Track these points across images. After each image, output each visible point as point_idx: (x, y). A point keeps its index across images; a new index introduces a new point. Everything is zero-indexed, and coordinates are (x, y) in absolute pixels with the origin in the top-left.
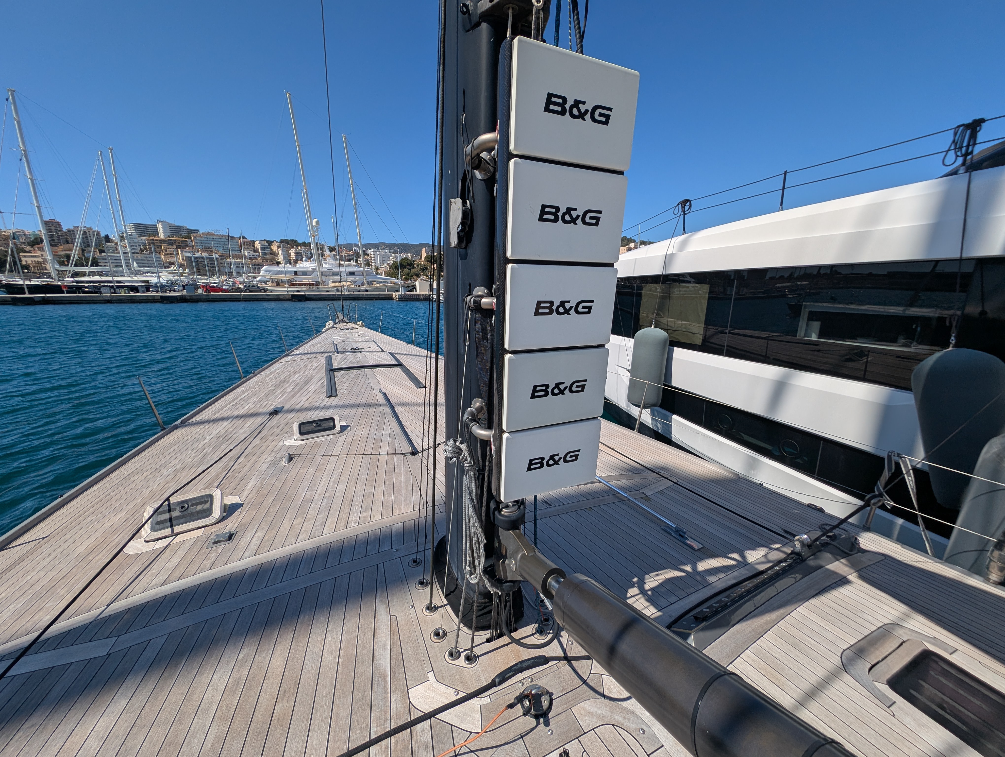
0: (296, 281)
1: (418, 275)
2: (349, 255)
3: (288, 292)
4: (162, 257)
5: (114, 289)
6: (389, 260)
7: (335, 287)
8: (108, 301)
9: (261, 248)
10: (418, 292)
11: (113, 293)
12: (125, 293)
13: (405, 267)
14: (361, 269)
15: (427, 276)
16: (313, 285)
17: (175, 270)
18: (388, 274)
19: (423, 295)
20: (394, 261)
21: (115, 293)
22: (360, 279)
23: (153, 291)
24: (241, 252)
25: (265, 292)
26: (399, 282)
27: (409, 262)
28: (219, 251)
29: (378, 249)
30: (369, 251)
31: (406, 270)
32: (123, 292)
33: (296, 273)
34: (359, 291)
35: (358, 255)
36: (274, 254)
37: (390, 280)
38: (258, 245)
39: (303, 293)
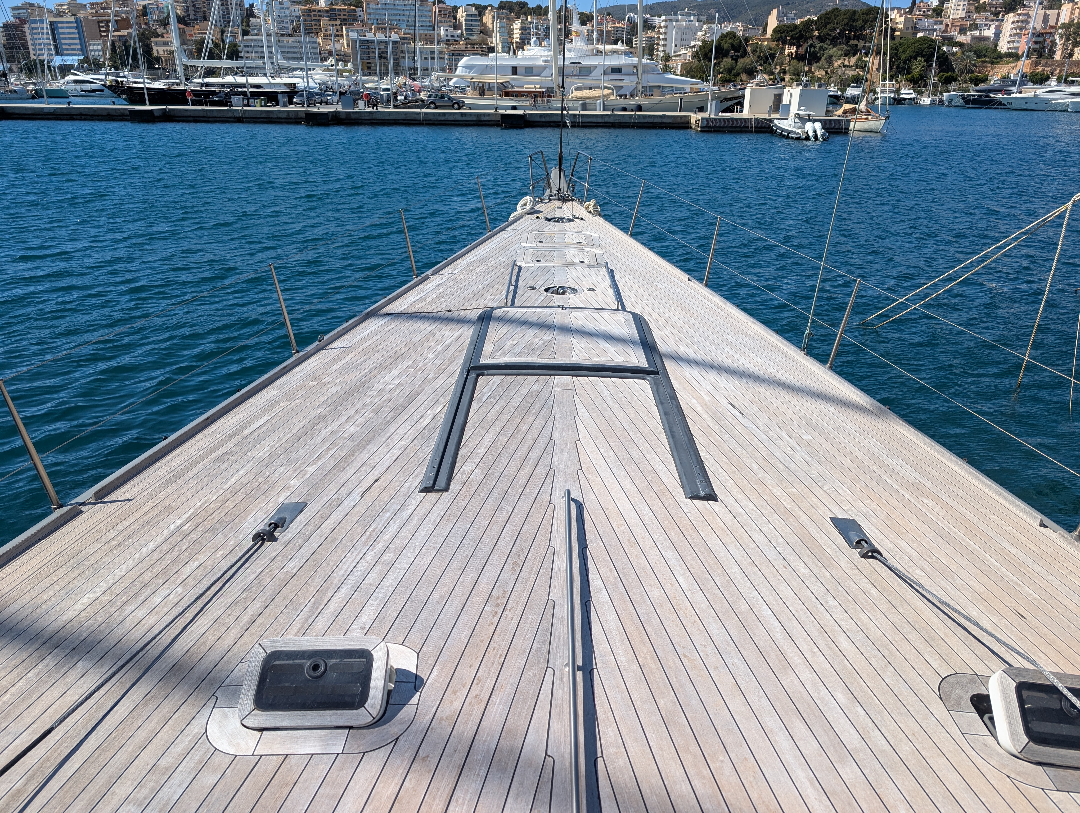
0: (513, 87)
1: (751, 73)
2: (617, 30)
3: (496, 109)
4: (320, 40)
5: (248, 100)
6: (695, 39)
7: (581, 98)
8: (239, 119)
9: (466, 20)
10: (746, 113)
11: (245, 105)
12: (262, 106)
13: (726, 54)
14: (635, 60)
15: (771, 73)
16: (541, 94)
17: (332, 66)
18: (689, 71)
19: (757, 120)
20: (704, 42)
21: (248, 105)
22: (629, 82)
23: (297, 103)
24: (434, 29)
25: (459, 108)
26: (709, 87)
27: (736, 43)
28: (401, 29)
29: (676, 14)
30: (657, 21)
31: (727, 61)
32: (258, 105)
33: (515, 70)
34: (625, 109)
35: (633, 30)
36: (485, 32)
37: (689, 83)
38: (461, 15)
39: (521, 112)
